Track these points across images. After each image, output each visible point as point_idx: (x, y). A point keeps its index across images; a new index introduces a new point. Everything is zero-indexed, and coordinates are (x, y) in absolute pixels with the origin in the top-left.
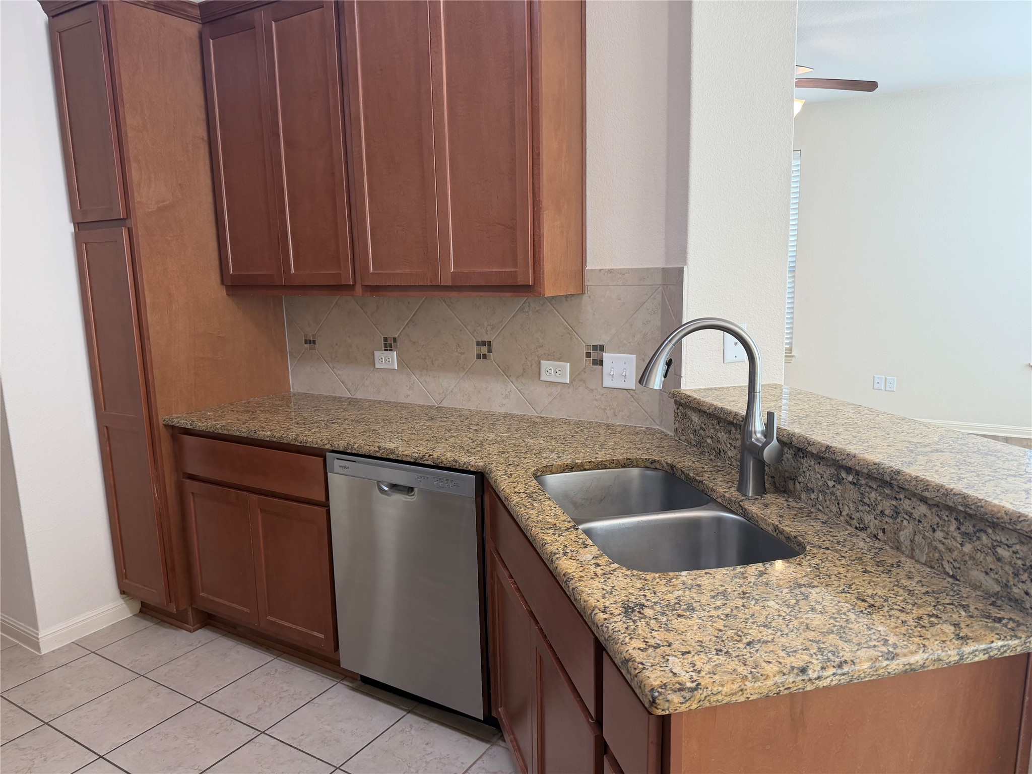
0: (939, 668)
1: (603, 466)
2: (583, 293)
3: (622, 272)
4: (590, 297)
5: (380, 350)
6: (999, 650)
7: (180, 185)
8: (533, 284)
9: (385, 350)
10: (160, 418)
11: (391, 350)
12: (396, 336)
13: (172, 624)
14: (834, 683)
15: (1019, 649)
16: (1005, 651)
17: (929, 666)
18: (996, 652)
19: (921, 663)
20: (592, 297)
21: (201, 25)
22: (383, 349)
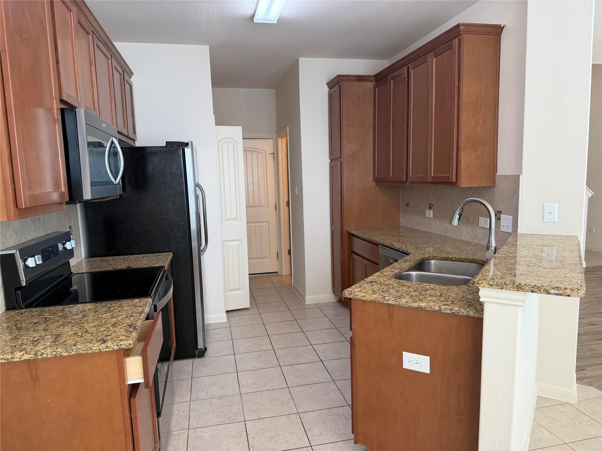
0: (431, 310)
1: (462, 260)
2: (494, 186)
3: (509, 176)
4: (497, 188)
5: (428, 209)
6: (456, 311)
7: (361, 144)
8: (455, 181)
9: (429, 209)
10: (345, 229)
11: (431, 209)
12: (433, 203)
13: (345, 307)
14: (393, 303)
15: (465, 313)
16: (459, 312)
17: (427, 308)
18: (455, 311)
19: (424, 306)
20: (498, 188)
21: (375, 82)
22: (429, 208)
